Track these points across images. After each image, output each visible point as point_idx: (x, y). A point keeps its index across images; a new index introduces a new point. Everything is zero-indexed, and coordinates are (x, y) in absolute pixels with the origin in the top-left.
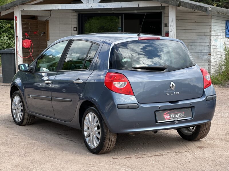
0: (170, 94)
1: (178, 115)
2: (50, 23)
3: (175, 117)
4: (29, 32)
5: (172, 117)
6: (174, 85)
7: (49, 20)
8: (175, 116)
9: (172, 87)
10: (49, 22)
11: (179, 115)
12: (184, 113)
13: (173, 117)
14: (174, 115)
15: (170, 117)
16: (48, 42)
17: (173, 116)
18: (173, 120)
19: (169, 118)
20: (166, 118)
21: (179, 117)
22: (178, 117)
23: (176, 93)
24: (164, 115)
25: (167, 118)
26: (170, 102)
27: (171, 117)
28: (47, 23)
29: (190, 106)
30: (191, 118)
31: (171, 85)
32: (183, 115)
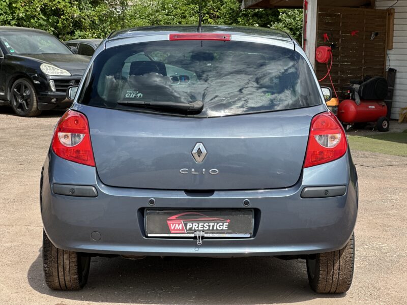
0: (190, 171)
1: (209, 226)
2: (396, 15)
3: (200, 229)
4: (339, 31)
5: (191, 229)
6: (204, 150)
7: (394, 9)
8: (200, 226)
9: (196, 156)
10: (394, 12)
11: (213, 226)
12: (229, 221)
13: (195, 228)
14: (198, 224)
15: (186, 227)
16: (389, 52)
17: (195, 226)
18: (192, 235)
19: (183, 229)
20: (172, 228)
21: (213, 229)
22: (209, 229)
23: (207, 171)
24: (169, 222)
25: (174, 229)
26: (188, 192)
28: (389, 14)
29: (243, 206)
30: (249, 236)
31: (195, 151)
32: (225, 226)
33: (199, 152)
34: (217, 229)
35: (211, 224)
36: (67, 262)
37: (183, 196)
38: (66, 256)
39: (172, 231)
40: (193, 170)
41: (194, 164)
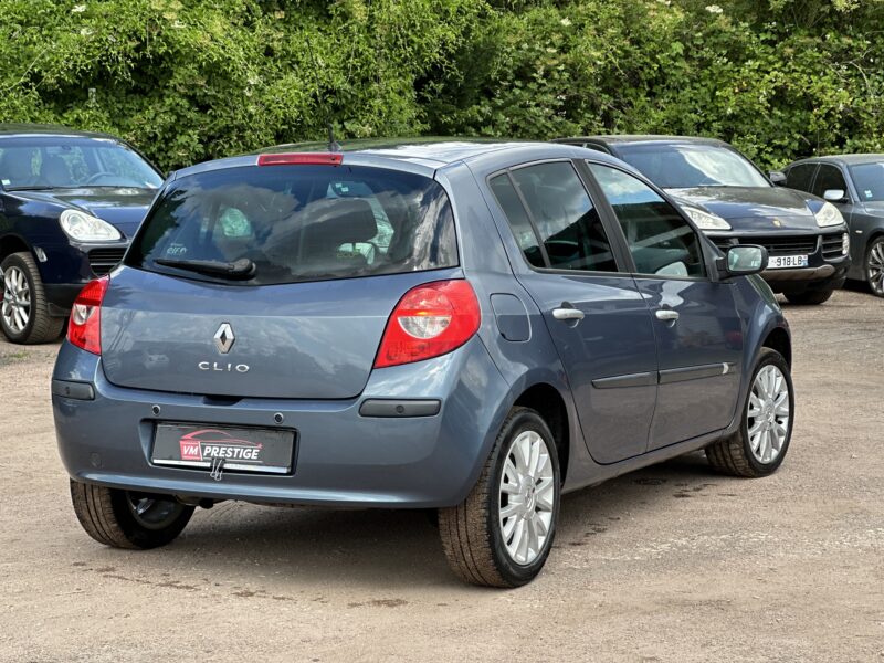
0: (211, 366)
1: (233, 452)
3: (221, 456)
5: (208, 455)
6: (230, 336)
8: (222, 452)
11: (239, 452)
12: (260, 446)
13: (214, 453)
14: (220, 447)
15: (203, 451)
17: (214, 451)
18: (208, 465)
19: (198, 455)
20: (185, 452)
21: (238, 458)
22: (232, 457)
23: (233, 367)
24: (182, 442)
25: (187, 455)
26: (210, 398)
27: (206, 452)
29: (274, 423)
30: (284, 471)
31: (218, 335)
32: (254, 454)
33: (223, 337)
34: (243, 458)
35: (236, 450)
36: (97, 500)
37: (200, 404)
38: (95, 491)
39: (185, 457)
40: (215, 365)
41: (217, 355)
